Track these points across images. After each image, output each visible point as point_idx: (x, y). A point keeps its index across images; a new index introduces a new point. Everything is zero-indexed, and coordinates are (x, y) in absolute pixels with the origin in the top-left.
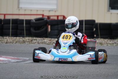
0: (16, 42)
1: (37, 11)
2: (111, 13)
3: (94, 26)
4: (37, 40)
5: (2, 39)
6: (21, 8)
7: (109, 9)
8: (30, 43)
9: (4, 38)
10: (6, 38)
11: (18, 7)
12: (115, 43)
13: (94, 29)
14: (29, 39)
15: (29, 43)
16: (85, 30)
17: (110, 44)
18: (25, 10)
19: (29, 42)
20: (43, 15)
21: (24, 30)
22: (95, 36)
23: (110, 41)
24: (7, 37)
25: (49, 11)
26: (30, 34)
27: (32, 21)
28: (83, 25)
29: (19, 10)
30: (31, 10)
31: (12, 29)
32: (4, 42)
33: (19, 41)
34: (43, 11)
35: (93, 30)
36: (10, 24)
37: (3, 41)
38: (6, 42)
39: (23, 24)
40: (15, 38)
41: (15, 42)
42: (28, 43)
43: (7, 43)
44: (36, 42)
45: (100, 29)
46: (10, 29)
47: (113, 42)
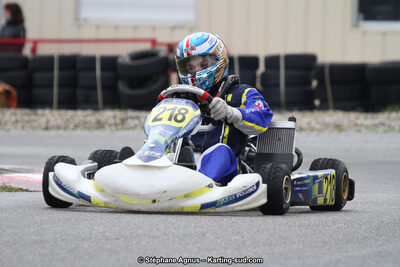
0: (76, 127)
1: (135, 28)
2: (364, 33)
3: (313, 73)
4: (138, 118)
5: (33, 117)
6: (85, 20)
7: (358, 19)
8: (120, 127)
9: (36, 114)
10: (43, 115)
11: (77, 19)
12: (383, 124)
13: (315, 83)
14: (114, 117)
15: (117, 130)
16: (287, 84)
17: (367, 127)
18: (98, 27)
19: (116, 124)
20: (154, 42)
21: (95, 88)
22: (317, 102)
23: (366, 118)
24: (47, 112)
25: (174, 28)
26: (114, 101)
27: (120, 60)
28: (278, 68)
29: (79, 27)
30: (116, 28)
31: (60, 86)
32: (40, 127)
33: (85, 123)
34: (154, 28)
35: (310, 83)
36: (52, 70)
37: (35, 124)
38: (44, 126)
39: (94, 69)
40: (70, 113)
41: (72, 126)
42: (114, 128)
43: (47, 128)
44: (136, 126)
45: (332, 83)
46: (52, 86)
47: (376, 121)
